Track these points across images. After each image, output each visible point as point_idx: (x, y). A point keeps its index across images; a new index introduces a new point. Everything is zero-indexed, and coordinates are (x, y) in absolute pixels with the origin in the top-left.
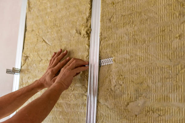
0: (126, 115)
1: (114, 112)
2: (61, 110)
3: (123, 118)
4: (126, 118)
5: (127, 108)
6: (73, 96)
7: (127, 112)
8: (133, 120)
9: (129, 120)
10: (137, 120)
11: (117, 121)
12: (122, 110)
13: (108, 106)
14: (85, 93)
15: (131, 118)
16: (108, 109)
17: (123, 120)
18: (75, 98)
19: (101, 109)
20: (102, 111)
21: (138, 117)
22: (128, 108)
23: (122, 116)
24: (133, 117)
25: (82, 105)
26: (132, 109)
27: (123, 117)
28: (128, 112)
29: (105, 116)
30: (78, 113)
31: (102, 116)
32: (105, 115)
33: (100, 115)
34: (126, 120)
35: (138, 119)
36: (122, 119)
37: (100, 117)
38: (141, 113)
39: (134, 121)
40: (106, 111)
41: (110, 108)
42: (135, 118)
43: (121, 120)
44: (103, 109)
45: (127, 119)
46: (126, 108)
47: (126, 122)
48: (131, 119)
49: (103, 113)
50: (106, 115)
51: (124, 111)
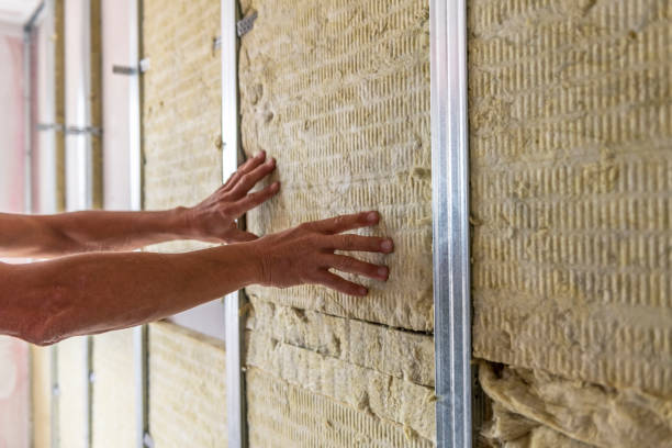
0: (586, 47)
1: (536, 53)
3: (574, 64)
4: (586, 58)
5: (591, 19)
6: (383, 49)
7: (591, 32)
8: (618, 58)
9: (600, 63)
10: (636, 50)
11: (547, 81)
12: (566, 32)
13: (511, 39)
14: (422, 25)
15: (611, 50)
16: (511, 48)
17: (574, 71)
18: (392, 55)
19: (483, 58)
20: (488, 62)
21: (640, 36)
22: (594, 16)
23: (570, 54)
24: (618, 43)
25: (415, 69)
26: (612, 13)
27: (574, 57)
28: (594, 34)
29: (501, 76)
31: (489, 83)
32: (498, 75)
33: (483, 80)
34: (586, 66)
35: (641, 46)
36: (570, 68)
37: (483, 88)
38: (656, 17)
39: (622, 61)
40: (501, 59)
41: (517, 41)
43: (566, 71)
44: (491, 56)
45: (590, 62)
46: (587, 20)
47: (587, 72)
48: (608, 55)
49: (492, 70)
50: (505, 73)
51: (578, 32)
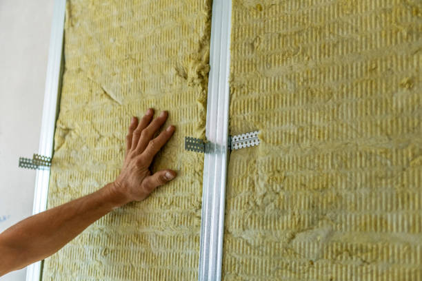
2: (143, 250)
30: (181, 256)
42: (309, 268)
